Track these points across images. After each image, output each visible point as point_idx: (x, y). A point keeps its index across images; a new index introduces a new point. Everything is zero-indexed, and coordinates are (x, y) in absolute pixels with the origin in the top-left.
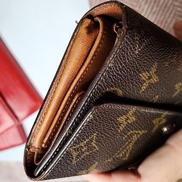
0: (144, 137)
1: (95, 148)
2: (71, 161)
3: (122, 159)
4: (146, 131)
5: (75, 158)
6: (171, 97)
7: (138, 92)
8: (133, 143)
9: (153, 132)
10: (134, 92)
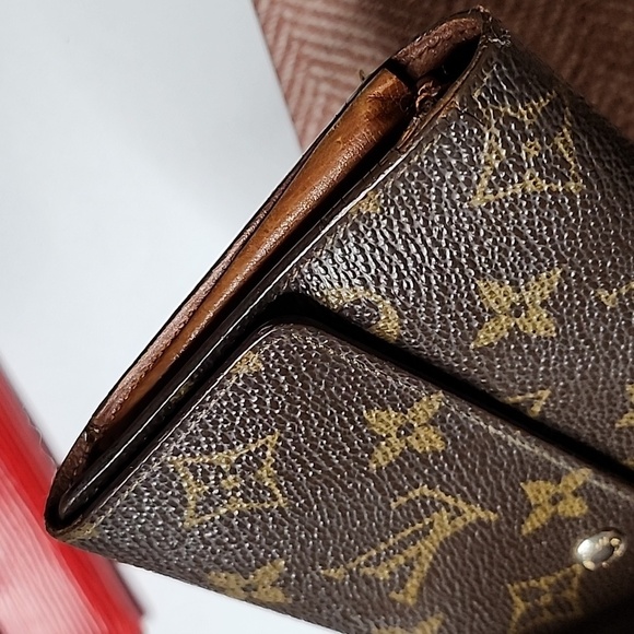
0: (485, 539)
1: (274, 498)
2: (179, 512)
3: (387, 594)
4: (493, 517)
5: (192, 504)
6: (613, 423)
7: (464, 344)
8: (437, 544)
9: (524, 532)
10: (447, 337)
